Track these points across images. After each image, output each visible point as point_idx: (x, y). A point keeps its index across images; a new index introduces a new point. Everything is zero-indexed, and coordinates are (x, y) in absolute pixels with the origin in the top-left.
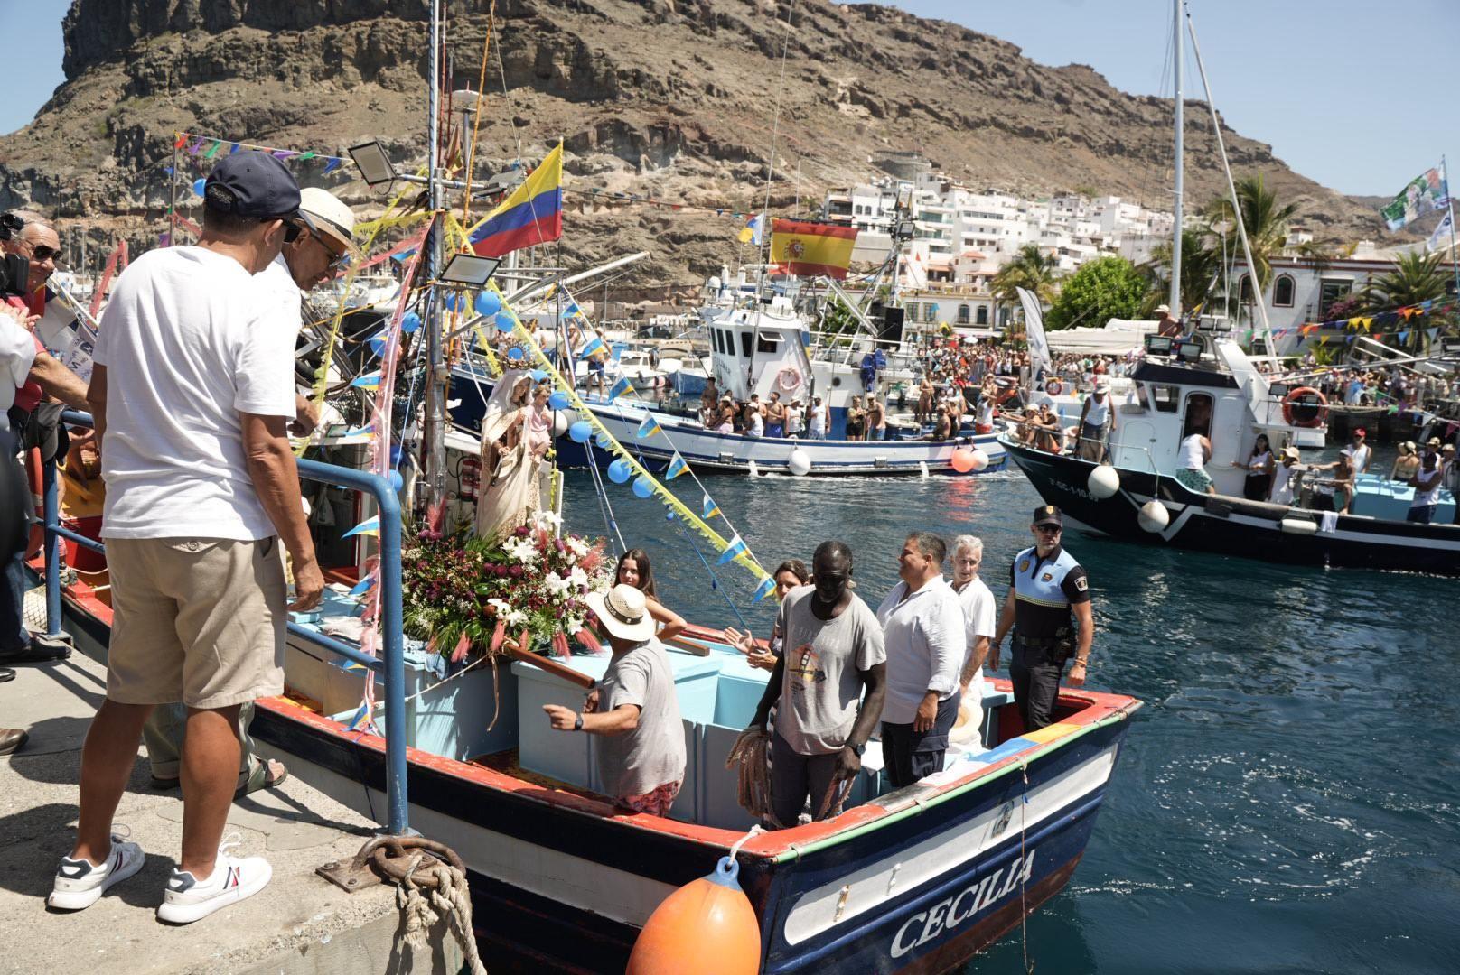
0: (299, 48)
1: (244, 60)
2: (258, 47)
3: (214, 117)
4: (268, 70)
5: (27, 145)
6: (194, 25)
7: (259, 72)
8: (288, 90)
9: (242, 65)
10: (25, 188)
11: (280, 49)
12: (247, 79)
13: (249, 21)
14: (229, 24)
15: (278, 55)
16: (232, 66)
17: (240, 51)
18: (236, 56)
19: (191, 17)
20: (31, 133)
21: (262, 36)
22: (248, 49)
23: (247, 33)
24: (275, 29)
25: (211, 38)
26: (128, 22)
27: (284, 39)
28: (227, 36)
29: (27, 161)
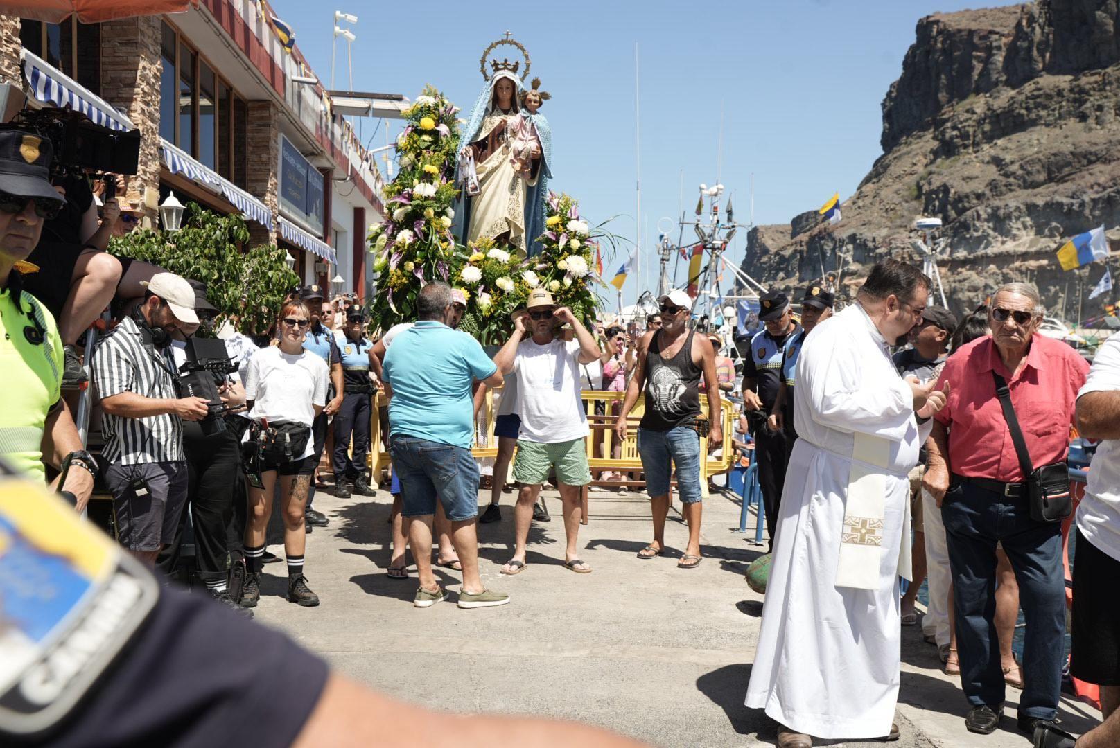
0: (1101, 87)
1: (1045, 107)
2: (1060, 93)
3: (1015, 167)
4: (1069, 113)
5: (851, 214)
6: (996, 84)
7: (1061, 117)
8: (1090, 129)
9: (1043, 113)
10: (848, 251)
11: (1082, 91)
12: (1047, 125)
13: (1051, 69)
14: (1031, 75)
15: (1080, 96)
16: (1033, 116)
17: (1041, 100)
18: (1037, 106)
19: (994, 77)
20: (854, 203)
21: (1064, 81)
22: (1049, 97)
23: (1047, 81)
24: (1077, 72)
25: (1013, 93)
26: (937, 91)
27: (1086, 80)
28: (1029, 87)
29: (851, 227)
